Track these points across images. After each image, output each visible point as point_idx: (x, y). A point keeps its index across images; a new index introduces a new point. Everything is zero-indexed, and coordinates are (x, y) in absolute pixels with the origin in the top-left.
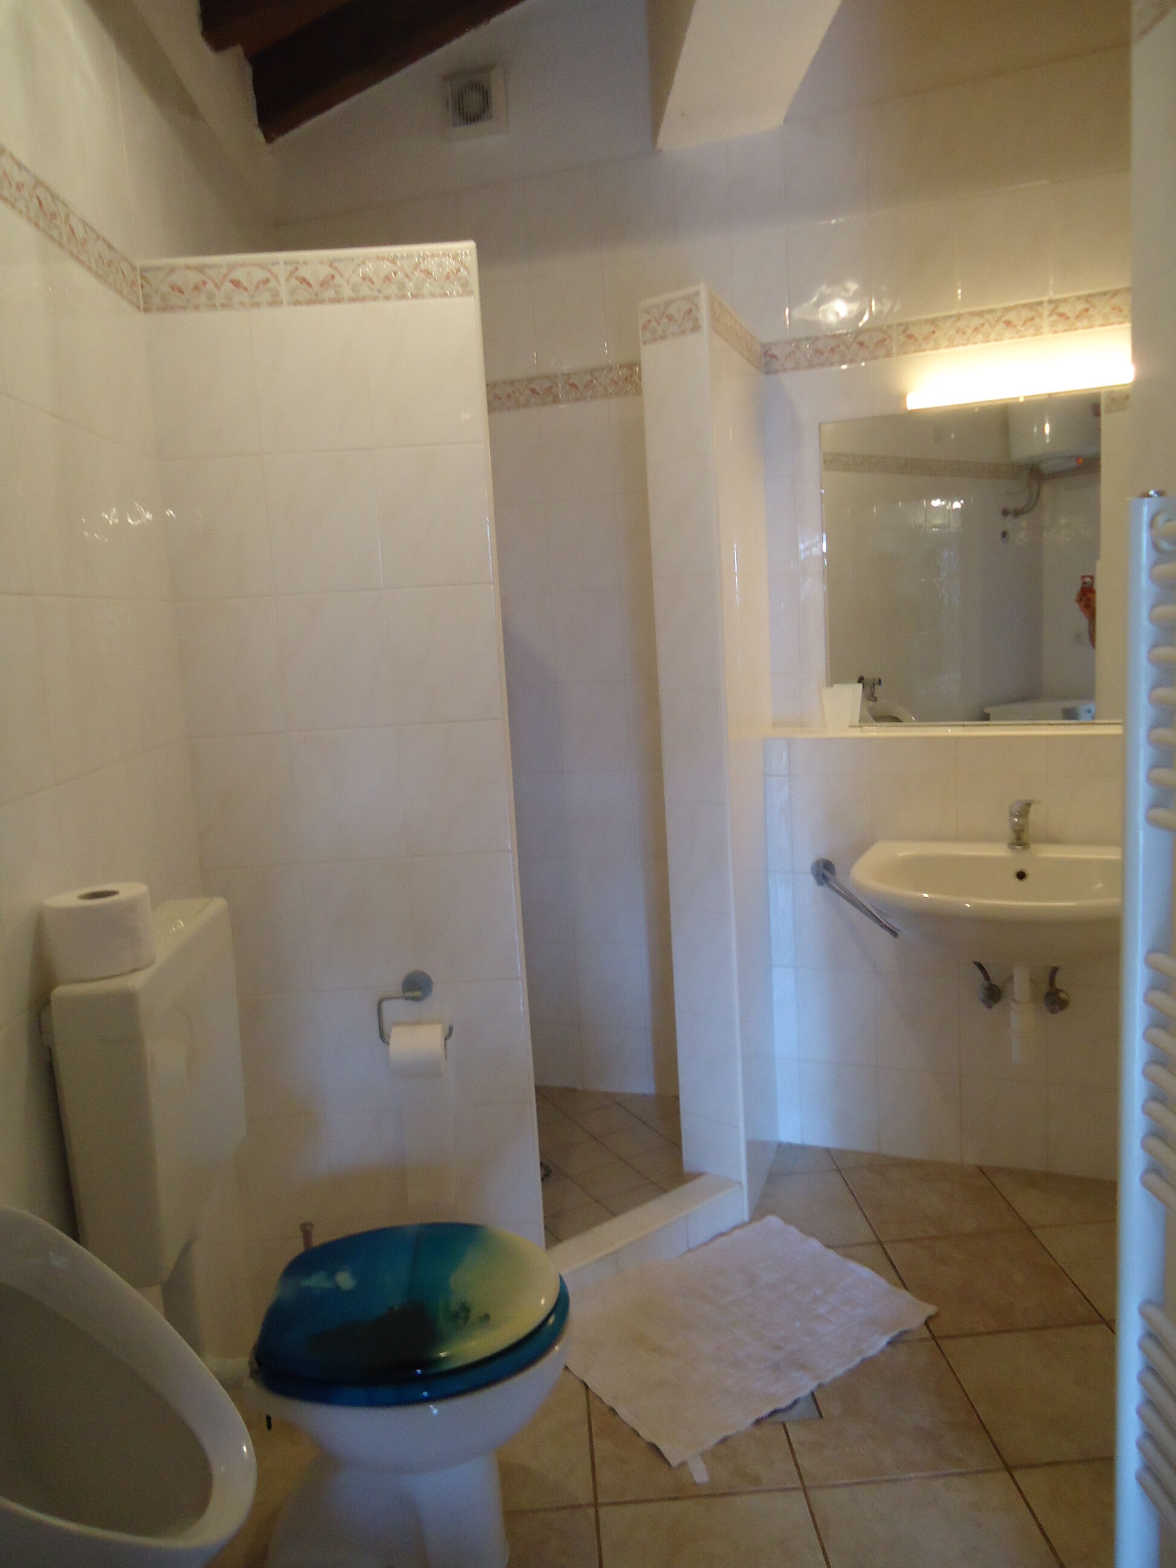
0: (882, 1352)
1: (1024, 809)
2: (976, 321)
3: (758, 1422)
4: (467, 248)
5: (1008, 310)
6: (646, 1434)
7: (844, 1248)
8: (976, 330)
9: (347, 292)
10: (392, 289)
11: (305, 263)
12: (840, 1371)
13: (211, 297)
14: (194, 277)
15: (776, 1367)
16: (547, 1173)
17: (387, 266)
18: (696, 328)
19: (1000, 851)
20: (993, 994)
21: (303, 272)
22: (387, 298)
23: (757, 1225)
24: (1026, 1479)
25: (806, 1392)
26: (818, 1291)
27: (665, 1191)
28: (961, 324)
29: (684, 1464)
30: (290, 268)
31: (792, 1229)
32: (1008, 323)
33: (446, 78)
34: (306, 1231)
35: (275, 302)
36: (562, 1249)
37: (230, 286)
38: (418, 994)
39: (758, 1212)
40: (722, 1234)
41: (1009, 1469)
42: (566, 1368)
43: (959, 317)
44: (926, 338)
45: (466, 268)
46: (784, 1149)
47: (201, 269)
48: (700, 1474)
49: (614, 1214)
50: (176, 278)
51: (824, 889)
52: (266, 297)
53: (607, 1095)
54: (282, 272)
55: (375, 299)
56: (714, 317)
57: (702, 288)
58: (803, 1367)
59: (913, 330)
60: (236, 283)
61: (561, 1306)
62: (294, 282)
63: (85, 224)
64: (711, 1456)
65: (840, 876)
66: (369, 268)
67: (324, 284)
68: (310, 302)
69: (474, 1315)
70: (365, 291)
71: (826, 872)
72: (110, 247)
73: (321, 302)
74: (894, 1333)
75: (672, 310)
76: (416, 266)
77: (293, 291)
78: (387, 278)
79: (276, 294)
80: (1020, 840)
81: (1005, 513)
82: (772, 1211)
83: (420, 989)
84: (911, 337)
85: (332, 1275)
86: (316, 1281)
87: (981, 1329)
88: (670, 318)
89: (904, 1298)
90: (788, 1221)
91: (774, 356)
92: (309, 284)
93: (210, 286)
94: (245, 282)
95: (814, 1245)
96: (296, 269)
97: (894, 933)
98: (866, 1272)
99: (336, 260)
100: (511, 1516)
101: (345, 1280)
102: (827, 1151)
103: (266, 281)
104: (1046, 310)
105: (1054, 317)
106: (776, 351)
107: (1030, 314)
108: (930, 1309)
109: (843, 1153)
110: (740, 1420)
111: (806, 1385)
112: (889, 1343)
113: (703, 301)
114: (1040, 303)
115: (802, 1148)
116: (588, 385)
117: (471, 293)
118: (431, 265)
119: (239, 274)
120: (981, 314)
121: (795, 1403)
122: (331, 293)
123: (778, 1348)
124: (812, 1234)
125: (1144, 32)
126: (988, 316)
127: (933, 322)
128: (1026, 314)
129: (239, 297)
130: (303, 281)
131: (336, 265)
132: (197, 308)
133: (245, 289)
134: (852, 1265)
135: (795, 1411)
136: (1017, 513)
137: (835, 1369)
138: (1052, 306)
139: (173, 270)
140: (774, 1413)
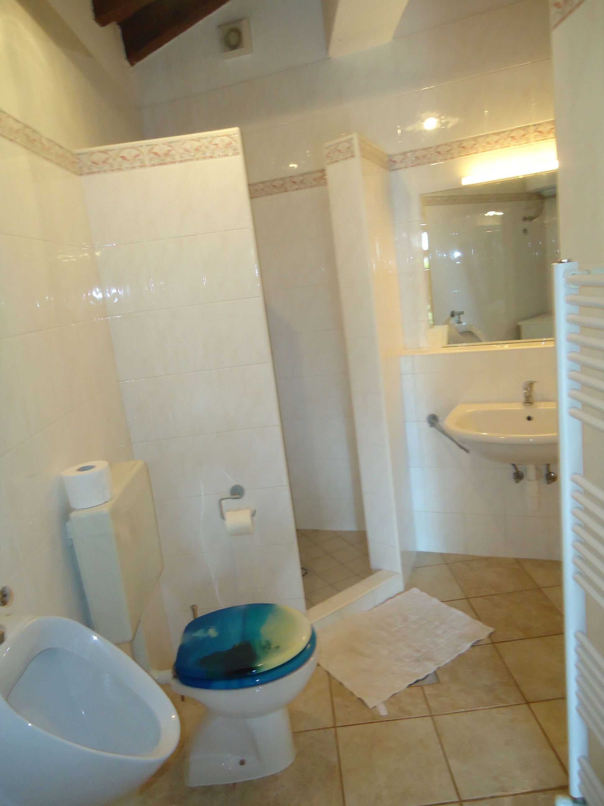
0: (468, 651)
1: (530, 386)
2: (496, 138)
3: (410, 685)
4: (234, 131)
5: (512, 130)
6: (358, 694)
7: (449, 602)
8: (496, 142)
9: (178, 158)
10: (199, 155)
11: (157, 145)
12: (448, 661)
13: (111, 165)
14: (103, 156)
15: (418, 660)
16: (305, 572)
17: (196, 144)
18: (352, 156)
19: (518, 407)
20: (519, 476)
21: (156, 150)
22: (197, 159)
23: (407, 592)
24: (537, 708)
25: (431, 671)
26: (437, 623)
27: (363, 578)
28: (489, 139)
29: (375, 707)
30: (149, 148)
31: (424, 594)
32: (513, 137)
33: (219, 26)
34: (194, 609)
35: (143, 166)
36: (313, 610)
37: (120, 159)
38: (237, 496)
39: (408, 586)
40: (391, 598)
41: (528, 703)
42: (318, 665)
43: (487, 136)
44: (472, 147)
45: (235, 141)
46: (420, 555)
47: (105, 152)
48: (383, 711)
49: (339, 591)
50: (94, 158)
51: (432, 428)
52: (137, 164)
53: (334, 532)
54: (145, 150)
55: (191, 160)
56: (362, 149)
57: (355, 136)
58: (430, 659)
59: (464, 144)
60: (123, 158)
61: (313, 640)
62: (152, 155)
63: (49, 140)
64: (388, 703)
65: (440, 423)
66: (187, 146)
67: (167, 154)
68: (160, 164)
69: (273, 646)
70: (186, 157)
71: (433, 421)
72: (61, 147)
73: (165, 164)
74: (473, 642)
75: (340, 147)
76: (211, 142)
77: (151, 159)
78: (197, 150)
79: (142, 162)
80: (529, 401)
81: (525, 219)
82: (414, 586)
83: (238, 494)
84: (463, 147)
85: (206, 630)
86: (200, 634)
87: (516, 638)
88: (340, 151)
89: (478, 625)
90: (422, 590)
91: (394, 162)
92: (159, 156)
93: (111, 161)
94: (128, 157)
95: (435, 601)
96: (152, 148)
97: (467, 451)
98: (460, 613)
99: (171, 142)
100: (296, 734)
101: (212, 633)
102: (441, 555)
103: (137, 156)
104: (532, 129)
105: (536, 134)
106: (395, 159)
107: (524, 132)
108: (491, 630)
109: (449, 555)
110: (401, 685)
111: (431, 668)
112: (472, 646)
113: (356, 142)
114: (529, 126)
115: (428, 553)
116: (302, 182)
117: (238, 153)
118: (217, 141)
119: (124, 153)
120: (498, 134)
121: (427, 676)
122: (169, 159)
123: (418, 651)
124: (434, 596)
125: (556, 26)
126: (502, 135)
127: (475, 139)
128: (522, 132)
129: (125, 165)
130: (156, 154)
131: (172, 144)
132: (105, 171)
133: (128, 160)
134: (453, 610)
135: (427, 681)
136: (531, 219)
137: (445, 659)
138: (535, 128)
139: (92, 153)
140: (417, 681)
